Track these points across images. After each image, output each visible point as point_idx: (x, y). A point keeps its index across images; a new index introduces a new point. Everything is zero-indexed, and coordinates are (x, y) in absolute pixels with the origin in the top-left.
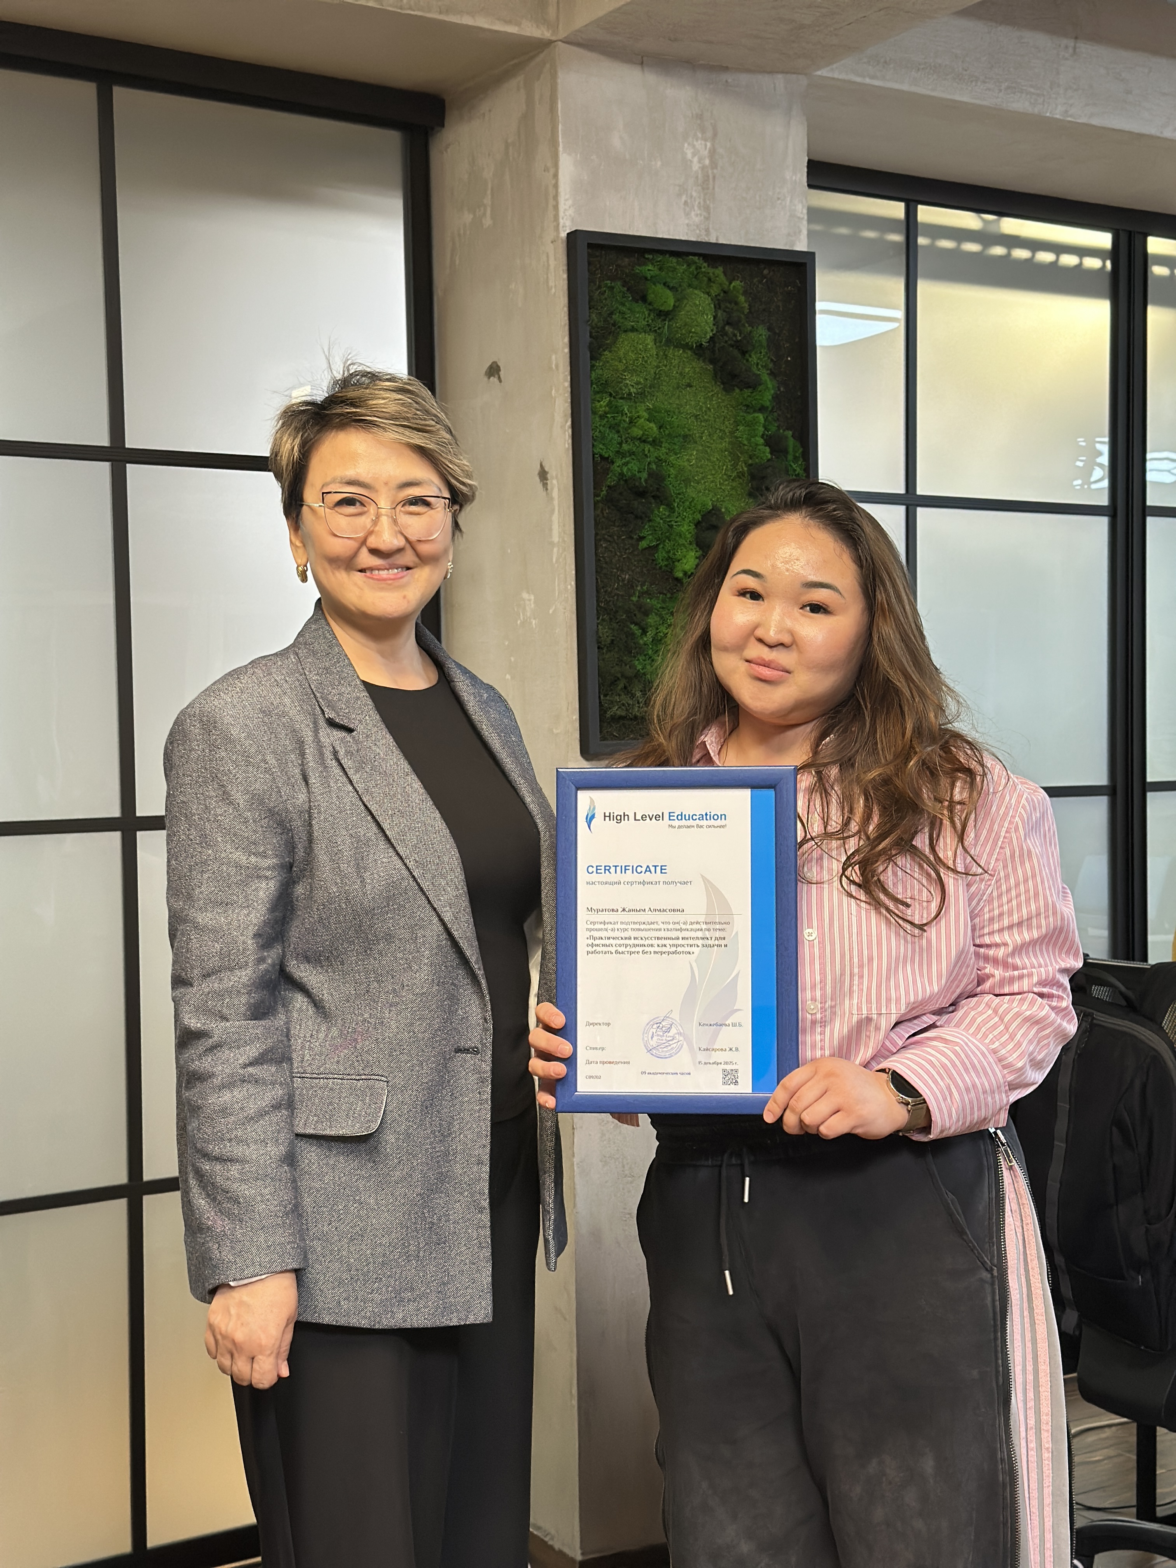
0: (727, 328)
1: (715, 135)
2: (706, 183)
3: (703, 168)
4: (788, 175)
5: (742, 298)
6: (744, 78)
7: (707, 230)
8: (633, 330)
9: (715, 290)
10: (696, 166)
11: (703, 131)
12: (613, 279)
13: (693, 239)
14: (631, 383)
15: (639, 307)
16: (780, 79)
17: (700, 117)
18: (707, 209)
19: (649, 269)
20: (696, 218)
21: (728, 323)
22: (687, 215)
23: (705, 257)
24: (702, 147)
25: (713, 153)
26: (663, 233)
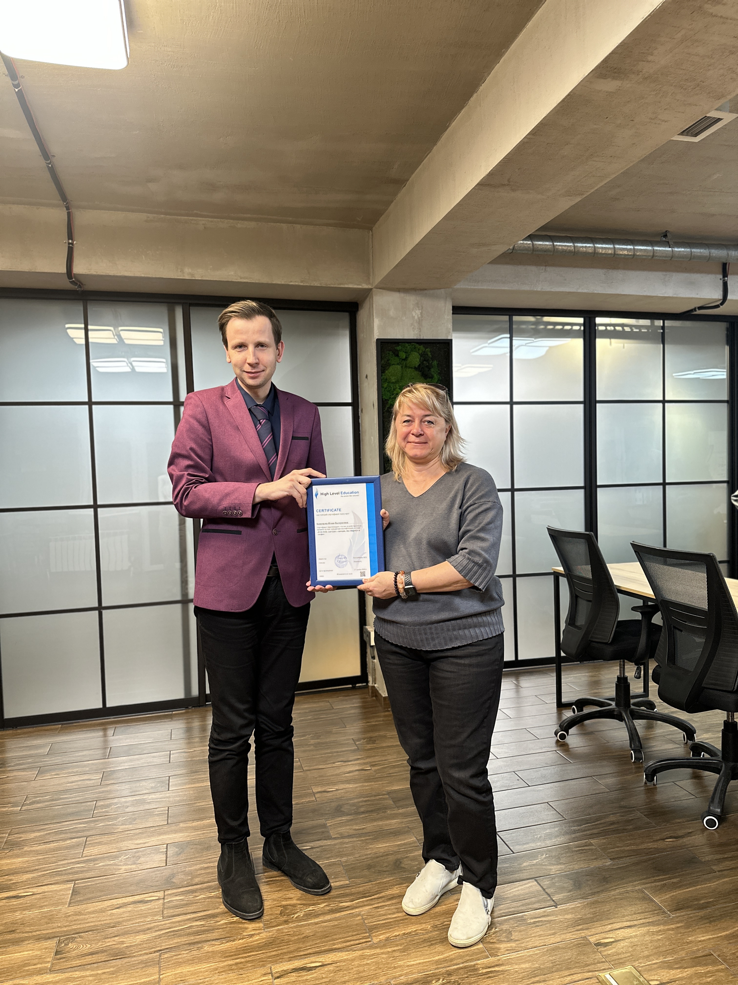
0: (425, 362)
1: (422, 308)
2: (420, 322)
3: (419, 318)
4: (446, 317)
5: (429, 354)
6: (431, 292)
7: (420, 335)
8: (394, 364)
9: (420, 352)
10: (416, 317)
11: (418, 307)
12: (390, 351)
13: (415, 338)
14: (393, 379)
15: (396, 358)
16: (443, 291)
17: (417, 304)
18: (420, 329)
19: (399, 348)
20: (416, 332)
21: (425, 360)
22: (413, 331)
23: (417, 343)
24: (418, 312)
25: (421, 313)
26: (406, 337)
